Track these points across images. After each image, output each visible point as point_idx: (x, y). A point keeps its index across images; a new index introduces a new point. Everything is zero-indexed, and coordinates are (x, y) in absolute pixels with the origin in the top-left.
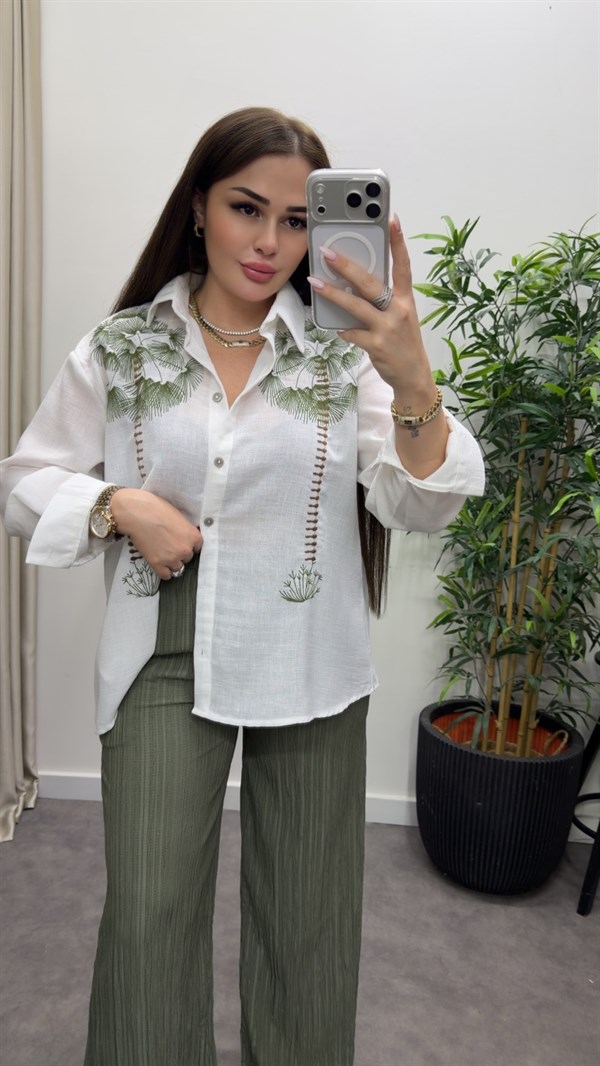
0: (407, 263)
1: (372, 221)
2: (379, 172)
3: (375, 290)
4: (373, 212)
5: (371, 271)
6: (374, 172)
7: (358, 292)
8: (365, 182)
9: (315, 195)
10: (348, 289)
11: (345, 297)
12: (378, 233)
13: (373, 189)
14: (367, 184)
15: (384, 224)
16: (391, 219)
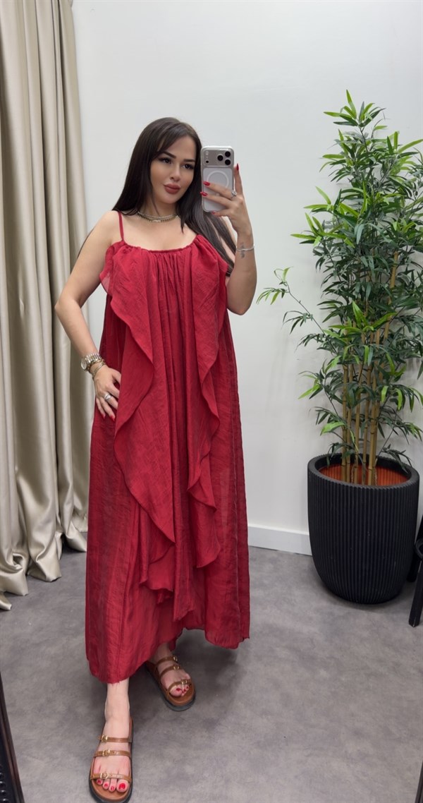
0: (240, 182)
1: (227, 167)
2: (230, 147)
3: (228, 193)
4: (228, 163)
5: (226, 187)
6: (226, 147)
7: (221, 195)
9: (205, 155)
10: (218, 194)
11: (216, 198)
12: (230, 171)
13: (228, 154)
14: (226, 152)
15: (232, 167)
16: (235, 165)
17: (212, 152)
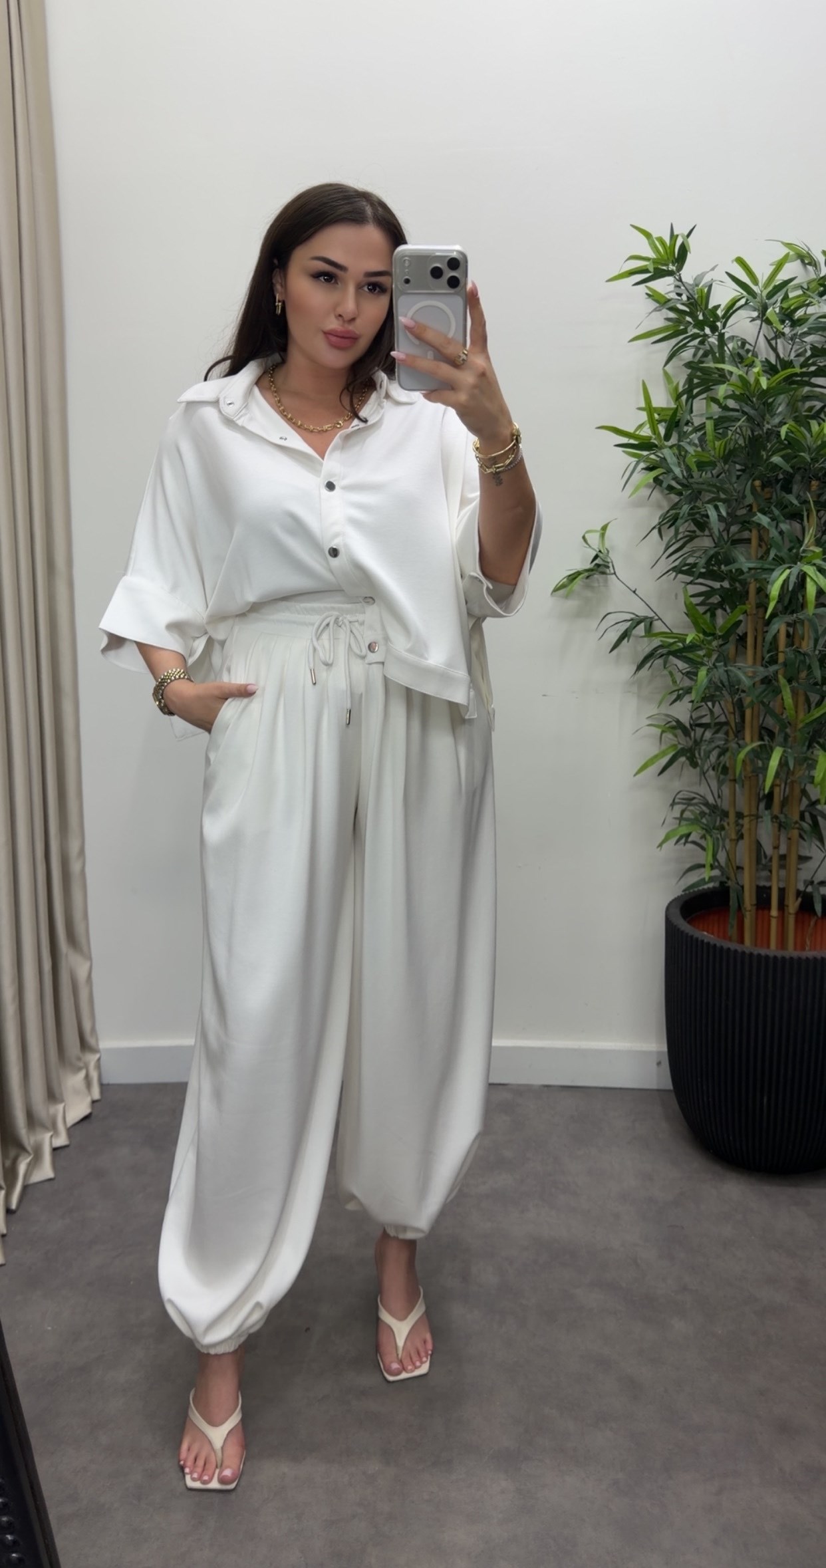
1: (452, 291)
2: (458, 247)
4: (454, 283)
6: (453, 248)
8: (447, 256)
9: (403, 266)
12: (458, 302)
13: (454, 263)
14: (448, 258)
17: (420, 259)
